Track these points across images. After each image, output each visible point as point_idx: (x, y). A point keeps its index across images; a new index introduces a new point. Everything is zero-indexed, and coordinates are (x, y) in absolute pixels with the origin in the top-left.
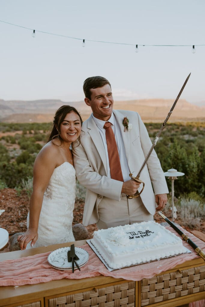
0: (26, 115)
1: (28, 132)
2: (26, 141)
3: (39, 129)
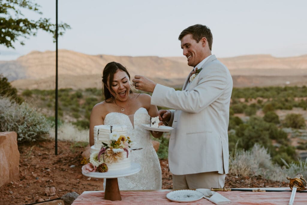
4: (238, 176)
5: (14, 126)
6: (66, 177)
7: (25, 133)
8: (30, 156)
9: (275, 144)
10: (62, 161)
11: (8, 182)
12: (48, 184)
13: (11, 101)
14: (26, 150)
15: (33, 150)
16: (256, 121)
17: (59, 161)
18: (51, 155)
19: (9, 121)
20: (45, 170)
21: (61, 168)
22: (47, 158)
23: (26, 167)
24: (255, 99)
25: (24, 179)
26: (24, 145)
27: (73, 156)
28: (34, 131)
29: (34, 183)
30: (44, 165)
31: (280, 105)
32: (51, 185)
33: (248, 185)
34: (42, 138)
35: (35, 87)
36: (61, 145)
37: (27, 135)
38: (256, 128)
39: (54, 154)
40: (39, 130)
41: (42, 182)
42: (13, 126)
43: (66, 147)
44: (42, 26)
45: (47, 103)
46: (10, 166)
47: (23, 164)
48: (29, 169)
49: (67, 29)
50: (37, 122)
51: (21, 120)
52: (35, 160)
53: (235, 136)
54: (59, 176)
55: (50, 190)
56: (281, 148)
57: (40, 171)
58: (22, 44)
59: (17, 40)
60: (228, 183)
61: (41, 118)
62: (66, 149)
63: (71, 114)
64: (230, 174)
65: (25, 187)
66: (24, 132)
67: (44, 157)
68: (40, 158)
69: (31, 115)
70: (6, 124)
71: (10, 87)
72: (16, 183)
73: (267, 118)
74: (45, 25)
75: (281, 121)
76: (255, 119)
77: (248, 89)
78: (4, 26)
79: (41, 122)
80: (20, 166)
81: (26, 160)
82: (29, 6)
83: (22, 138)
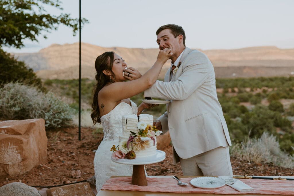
0: (228, 68)
1: (230, 90)
2: (227, 102)
3: (245, 87)
4: (251, 162)
5: (42, 113)
6: (90, 161)
7: (51, 120)
8: (56, 141)
9: (279, 131)
10: (85, 146)
11: (38, 165)
12: (74, 167)
13: (37, 90)
14: (52, 135)
15: (58, 135)
16: (261, 110)
17: (83, 146)
18: (75, 140)
19: (36, 109)
20: (70, 154)
21: (85, 153)
22: (72, 143)
23: (53, 151)
24: (260, 88)
25: (52, 162)
26: (51, 131)
27: (95, 142)
28: (59, 118)
29: (61, 166)
30: (69, 149)
31: (285, 94)
32: (76, 168)
33: (261, 171)
34: (66, 125)
35: (54, 77)
36: (84, 131)
37: (52, 122)
38: (261, 116)
39: (77, 140)
40: (63, 117)
41: (68, 165)
42: (40, 113)
43: (88, 133)
44: (63, 21)
45: (66, 91)
46: (39, 150)
47: (50, 149)
48: (55, 153)
49: (85, 24)
50: (61, 110)
51: (47, 107)
52: (61, 145)
53: (241, 124)
54: (83, 160)
55: (76, 172)
56: (286, 135)
57: (66, 155)
58: (45, 37)
59: (41, 34)
60: (241, 169)
61: (65, 106)
62: (88, 135)
63: (88, 102)
64: (243, 160)
65: (53, 170)
66: (50, 118)
67: (69, 142)
68: (65, 143)
69: (56, 103)
70: (34, 111)
71: (35, 77)
72: (45, 166)
73: (272, 107)
74: (65, 20)
75: (286, 109)
76: (260, 108)
77: (253, 79)
78: (29, 21)
79: (66, 110)
80: (48, 150)
81: (53, 144)
82: (51, 2)
83: (49, 124)
